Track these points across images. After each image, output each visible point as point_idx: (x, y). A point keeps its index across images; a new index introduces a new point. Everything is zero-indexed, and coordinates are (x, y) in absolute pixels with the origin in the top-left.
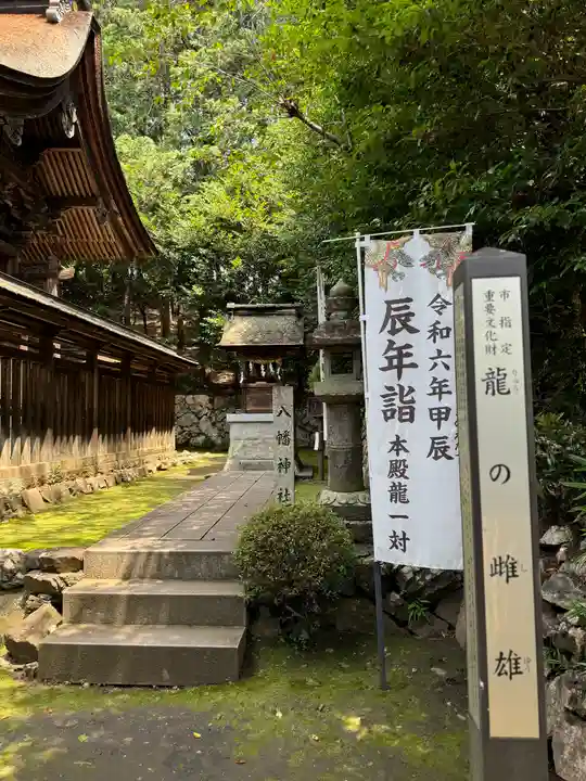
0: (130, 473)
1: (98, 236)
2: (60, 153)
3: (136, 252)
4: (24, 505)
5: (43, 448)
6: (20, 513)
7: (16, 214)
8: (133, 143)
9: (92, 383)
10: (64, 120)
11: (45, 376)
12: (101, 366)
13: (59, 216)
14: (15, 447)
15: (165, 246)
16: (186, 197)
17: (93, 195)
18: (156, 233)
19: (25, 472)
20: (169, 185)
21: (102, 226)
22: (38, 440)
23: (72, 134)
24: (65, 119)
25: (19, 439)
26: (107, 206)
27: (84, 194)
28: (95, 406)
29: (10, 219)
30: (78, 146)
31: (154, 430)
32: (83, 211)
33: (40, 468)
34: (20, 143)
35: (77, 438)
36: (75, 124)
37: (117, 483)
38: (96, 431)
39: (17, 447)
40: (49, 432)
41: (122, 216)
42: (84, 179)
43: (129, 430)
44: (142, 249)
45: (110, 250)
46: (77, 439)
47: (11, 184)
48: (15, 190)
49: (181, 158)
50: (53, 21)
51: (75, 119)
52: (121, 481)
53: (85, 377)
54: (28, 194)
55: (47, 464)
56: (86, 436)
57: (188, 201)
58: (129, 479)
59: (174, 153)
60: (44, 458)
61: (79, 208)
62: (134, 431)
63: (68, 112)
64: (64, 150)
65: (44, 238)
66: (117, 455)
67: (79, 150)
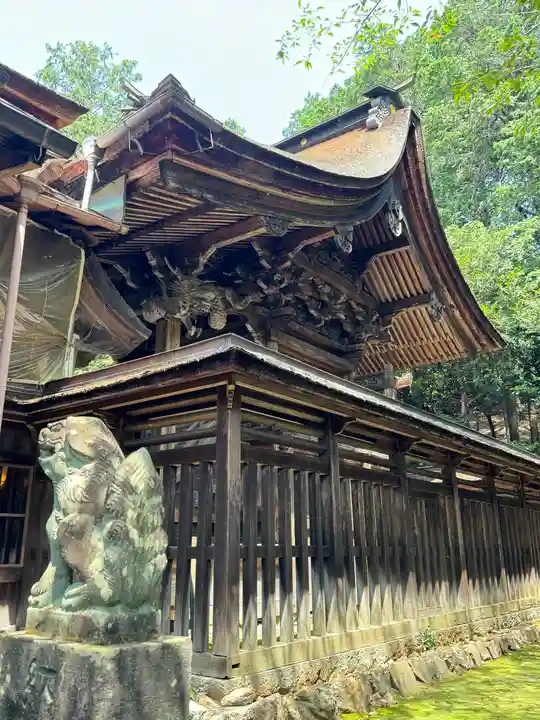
0: (517, 636)
1: (433, 336)
2: (387, 256)
3: (478, 346)
4: (393, 685)
5: (407, 599)
6: (390, 698)
7: (348, 328)
8: (460, 232)
9: (453, 509)
10: (390, 220)
11: (399, 502)
12: (460, 486)
13: (390, 322)
14: (375, 599)
15: (511, 334)
16: (530, 274)
17: (425, 292)
18: (500, 321)
19: (388, 633)
20: (508, 264)
21: (437, 324)
22: (399, 589)
23: (399, 233)
24: (391, 218)
25: (378, 589)
26: (442, 299)
27: (415, 293)
28: (461, 541)
29: (344, 334)
30: (406, 243)
31: (533, 570)
32: (414, 312)
33: (406, 628)
34: (351, 250)
35: (443, 584)
36: (402, 221)
37: (503, 653)
38: (464, 575)
39: (376, 599)
40: (412, 579)
41: (458, 307)
42: (414, 277)
43: (503, 572)
44: (485, 342)
45: (447, 349)
46: (445, 585)
47: (342, 298)
48: (347, 303)
49: (518, 232)
50: (374, 128)
51: (401, 216)
52: (507, 649)
53: (444, 501)
54: (358, 304)
55: (413, 623)
56: (454, 580)
57: (534, 278)
58: (518, 647)
59: (511, 229)
60: (409, 614)
61: (410, 310)
62: (510, 573)
63: (394, 211)
64: (391, 252)
65: (375, 349)
66: (494, 609)
67: (407, 248)
